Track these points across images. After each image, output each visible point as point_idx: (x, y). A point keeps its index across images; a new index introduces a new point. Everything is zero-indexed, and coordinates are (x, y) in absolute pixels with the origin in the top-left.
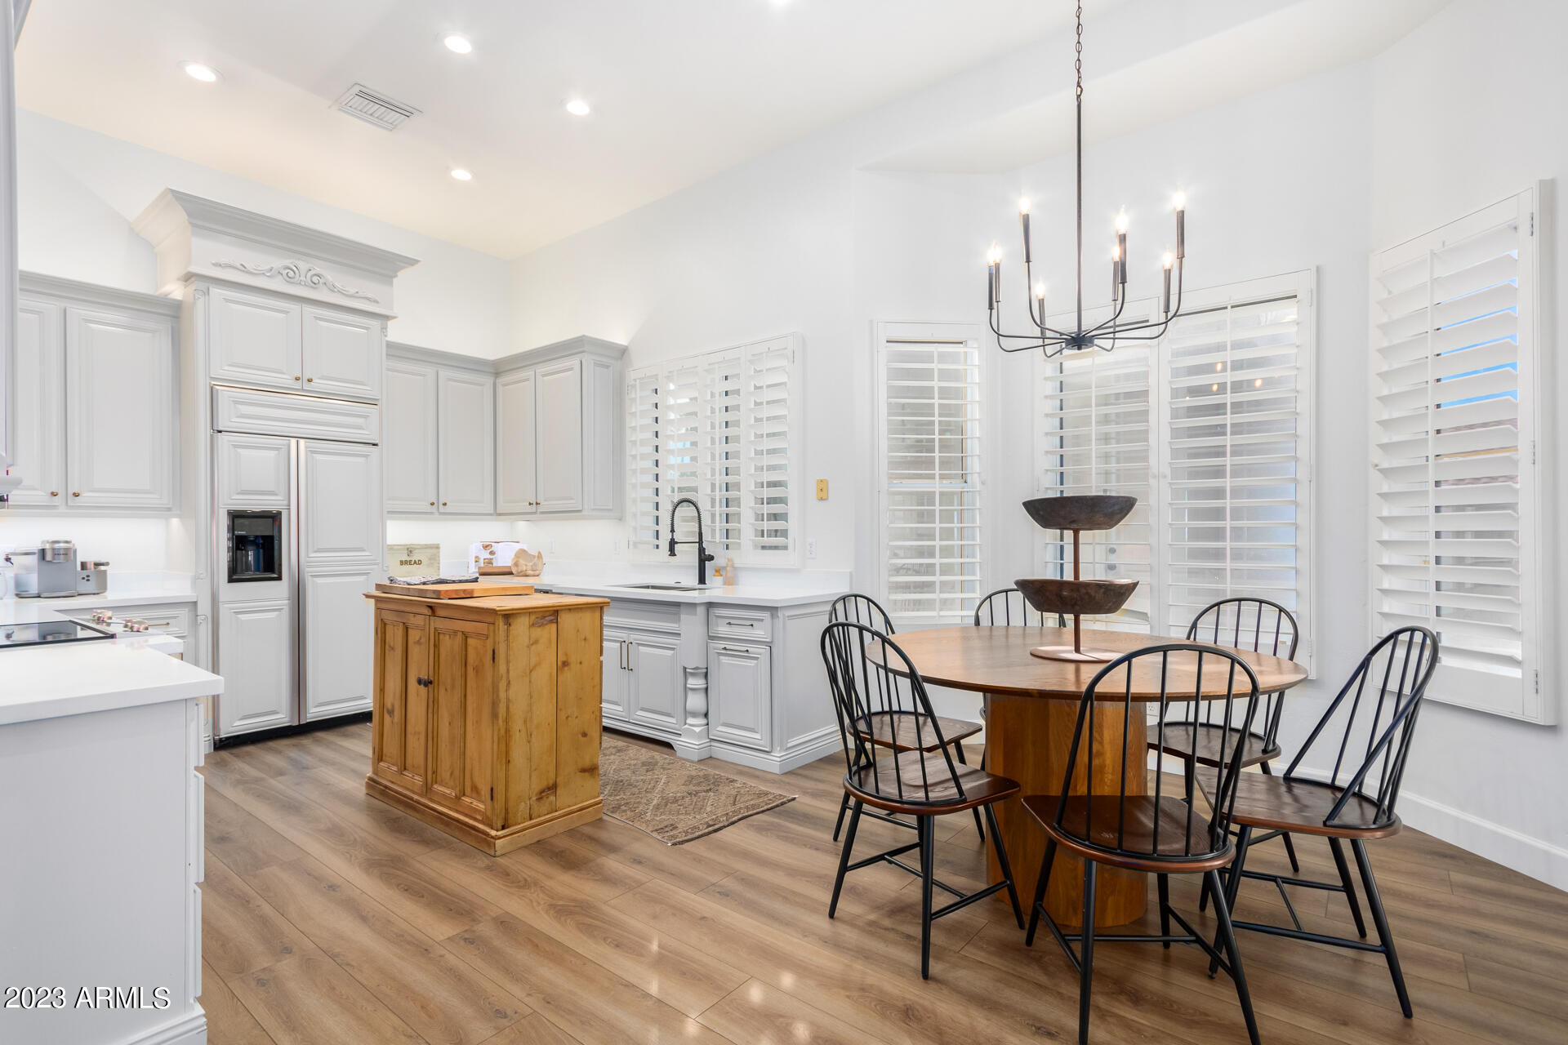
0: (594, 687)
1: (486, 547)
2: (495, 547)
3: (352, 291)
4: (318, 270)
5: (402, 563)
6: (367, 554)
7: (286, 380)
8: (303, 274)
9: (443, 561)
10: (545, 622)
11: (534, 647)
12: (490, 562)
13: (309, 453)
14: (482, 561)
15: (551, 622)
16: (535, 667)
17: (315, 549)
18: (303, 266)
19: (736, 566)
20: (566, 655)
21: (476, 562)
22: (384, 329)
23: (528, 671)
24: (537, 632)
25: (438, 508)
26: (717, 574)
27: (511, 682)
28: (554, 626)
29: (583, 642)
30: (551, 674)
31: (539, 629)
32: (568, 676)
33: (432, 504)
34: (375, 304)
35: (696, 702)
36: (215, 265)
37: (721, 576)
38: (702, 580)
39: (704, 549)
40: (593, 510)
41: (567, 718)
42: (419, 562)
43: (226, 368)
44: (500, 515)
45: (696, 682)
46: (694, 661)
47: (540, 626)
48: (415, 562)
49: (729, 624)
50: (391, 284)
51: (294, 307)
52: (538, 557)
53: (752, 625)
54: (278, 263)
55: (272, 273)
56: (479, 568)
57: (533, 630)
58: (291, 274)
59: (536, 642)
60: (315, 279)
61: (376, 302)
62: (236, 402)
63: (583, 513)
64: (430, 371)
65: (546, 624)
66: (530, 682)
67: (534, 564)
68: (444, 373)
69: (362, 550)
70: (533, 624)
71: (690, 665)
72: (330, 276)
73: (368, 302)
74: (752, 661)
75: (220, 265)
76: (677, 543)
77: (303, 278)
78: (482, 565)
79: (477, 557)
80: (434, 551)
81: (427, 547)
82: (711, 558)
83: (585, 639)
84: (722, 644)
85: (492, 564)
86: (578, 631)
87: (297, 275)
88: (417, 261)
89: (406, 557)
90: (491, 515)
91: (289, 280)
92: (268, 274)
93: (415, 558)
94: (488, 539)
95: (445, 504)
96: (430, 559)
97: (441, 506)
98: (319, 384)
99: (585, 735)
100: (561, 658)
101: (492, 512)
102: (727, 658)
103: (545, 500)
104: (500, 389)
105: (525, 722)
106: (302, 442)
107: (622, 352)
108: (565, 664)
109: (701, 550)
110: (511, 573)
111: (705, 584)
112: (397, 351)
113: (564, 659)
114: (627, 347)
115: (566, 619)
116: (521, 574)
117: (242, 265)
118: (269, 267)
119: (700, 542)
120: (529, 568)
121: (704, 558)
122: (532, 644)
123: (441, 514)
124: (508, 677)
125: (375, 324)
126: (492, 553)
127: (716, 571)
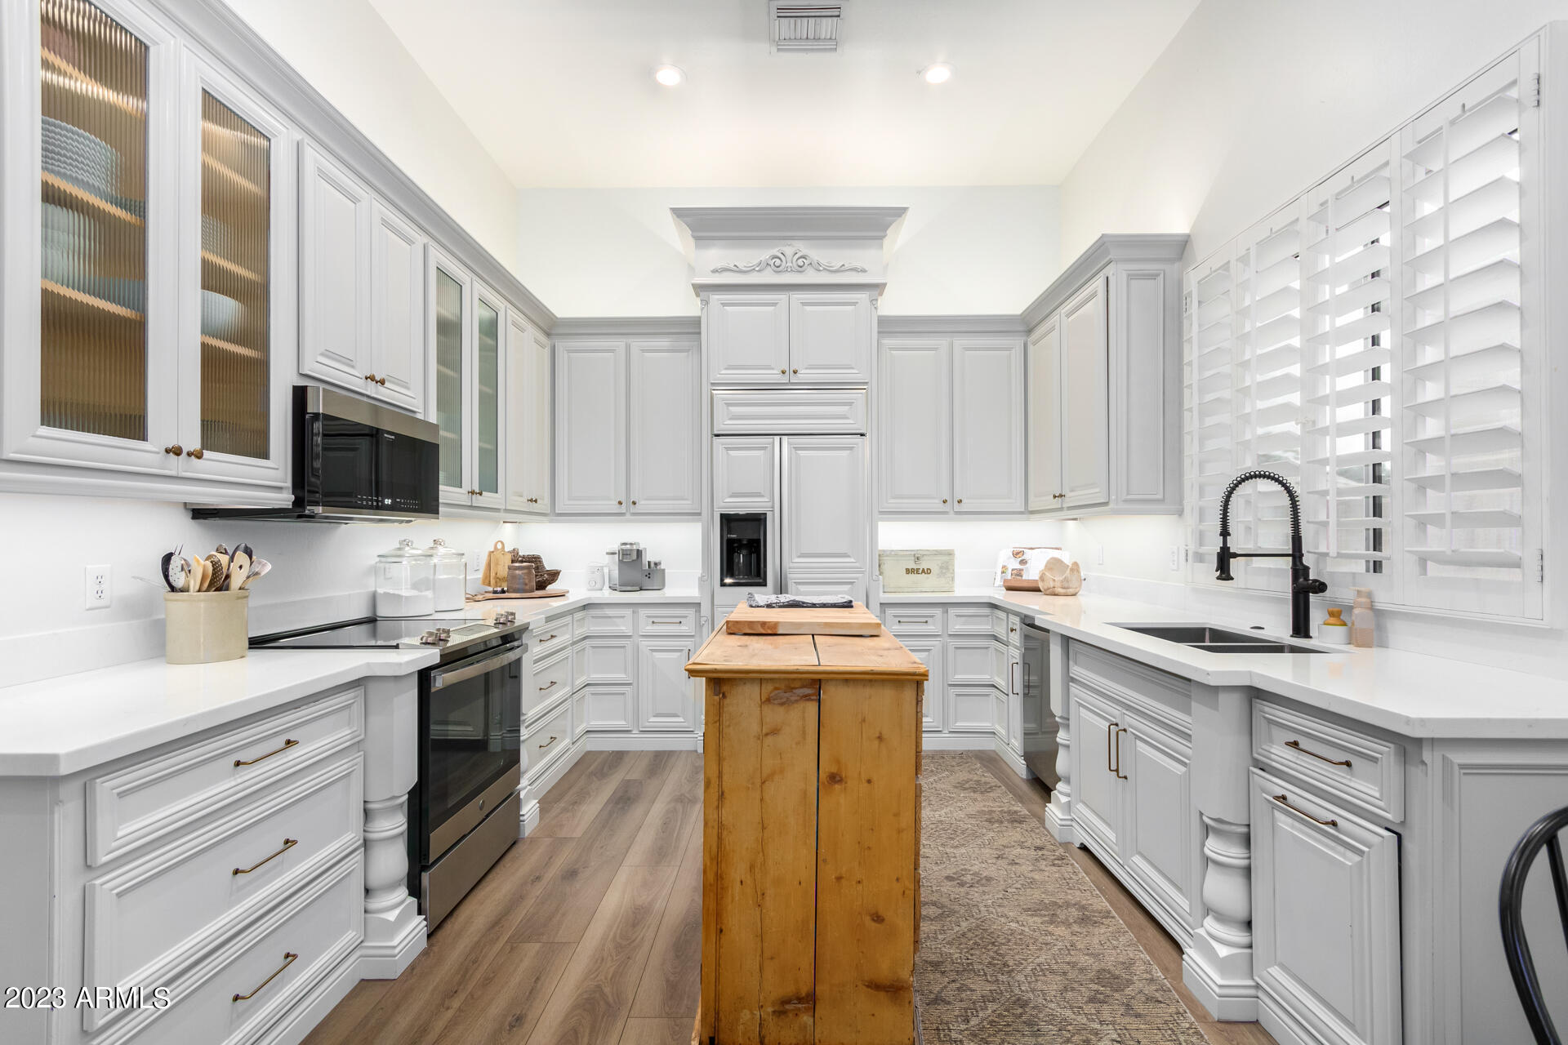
0: (900, 831)
1: (1016, 554)
2: (1028, 555)
3: (837, 265)
4: (804, 251)
5: (908, 571)
6: (853, 560)
7: (773, 376)
8: (789, 260)
9: (960, 568)
10: (793, 699)
11: (769, 740)
12: (1019, 573)
13: (793, 450)
14: (1009, 571)
15: (806, 698)
16: (771, 776)
17: (799, 554)
18: (789, 251)
19: (1379, 606)
20: (838, 762)
21: (1003, 572)
22: (873, 301)
23: (758, 782)
24: (775, 715)
25: (952, 507)
26: (1332, 620)
27: (726, 795)
28: (812, 708)
29: (876, 742)
30: (805, 793)
31: (781, 710)
32: (839, 802)
33: (945, 501)
34: (863, 274)
35: (1223, 890)
36: (715, 271)
37: (1344, 624)
38: (1301, 626)
39: (1307, 569)
40: (1126, 501)
41: (839, 879)
42: (928, 571)
43: (723, 372)
44: (1032, 512)
45: (1227, 851)
46: (1220, 803)
47: (782, 704)
48: (923, 571)
49: (1295, 744)
50: (881, 247)
51: (781, 297)
52: (1072, 570)
53: (1348, 764)
54: (764, 254)
55: (762, 267)
56: (1005, 581)
57: (766, 708)
58: (778, 262)
59: (775, 732)
60: (800, 262)
61: (864, 271)
62: (728, 405)
63: (1111, 506)
64: (942, 342)
65: (797, 701)
66: (762, 800)
67: (1066, 580)
68: (960, 342)
69: (845, 555)
70: (768, 700)
71: (1213, 811)
72: (816, 254)
73: (854, 273)
74: (1349, 854)
75: (717, 271)
76: (1235, 555)
77: (789, 264)
78: (1009, 577)
79: (1004, 567)
80: (945, 558)
81: (938, 553)
82: (1321, 587)
83: (880, 738)
84: (1279, 786)
85: (1022, 576)
86: (864, 720)
87: (784, 261)
88: (905, 210)
89: (912, 565)
90: (1021, 513)
91: (778, 269)
92: (757, 269)
93: (924, 565)
94: (1019, 544)
95: (960, 501)
96: (941, 568)
97: (956, 503)
98: (805, 375)
99: (878, 918)
100: (827, 767)
101: (1023, 510)
102: (1290, 820)
103: (1072, 491)
104: (1031, 348)
105: (752, 867)
106: (785, 438)
107: (1180, 248)
108: (835, 778)
109: (1299, 571)
110: (1037, 590)
111: (1307, 636)
112: (890, 326)
113: (834, 770)
114: (1189, 236)
115: (834, 696)
116: (1048, 592)
117: (735, 266)
118: (757, 261)
119: (1297, 553)
120: (1058, 584)
121: (1305, 588)
122: (767, 735)
123: (957, 513)
124: (720, 785)
125: (862, 297)
126: (1023, 562)
127: (1331, 614)
